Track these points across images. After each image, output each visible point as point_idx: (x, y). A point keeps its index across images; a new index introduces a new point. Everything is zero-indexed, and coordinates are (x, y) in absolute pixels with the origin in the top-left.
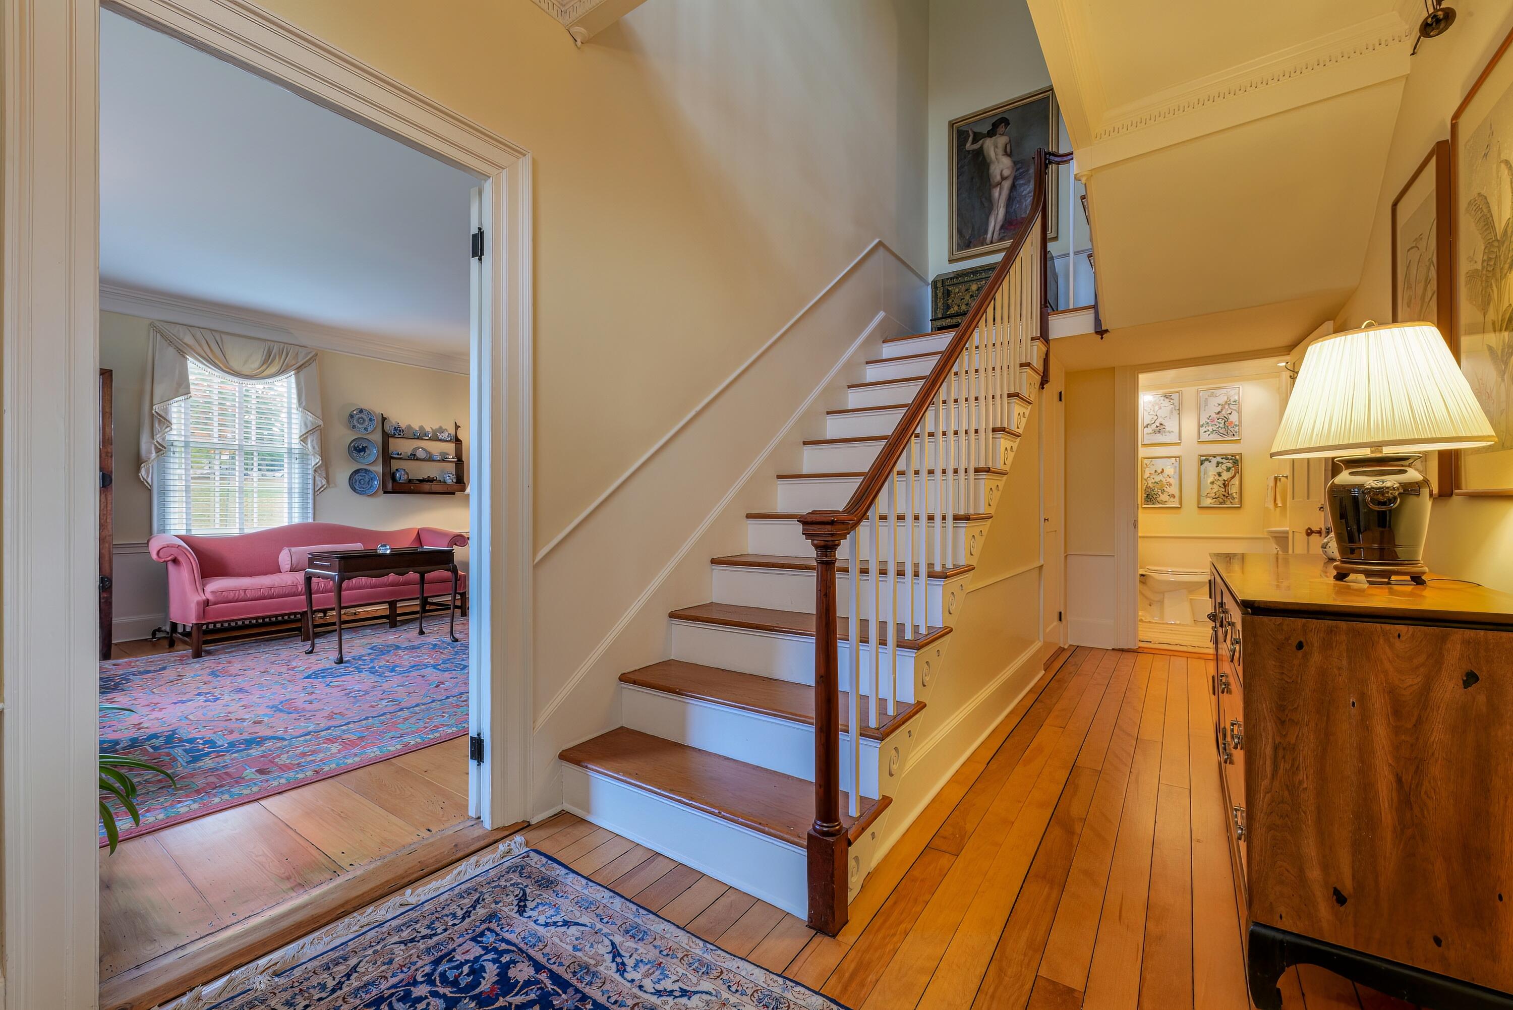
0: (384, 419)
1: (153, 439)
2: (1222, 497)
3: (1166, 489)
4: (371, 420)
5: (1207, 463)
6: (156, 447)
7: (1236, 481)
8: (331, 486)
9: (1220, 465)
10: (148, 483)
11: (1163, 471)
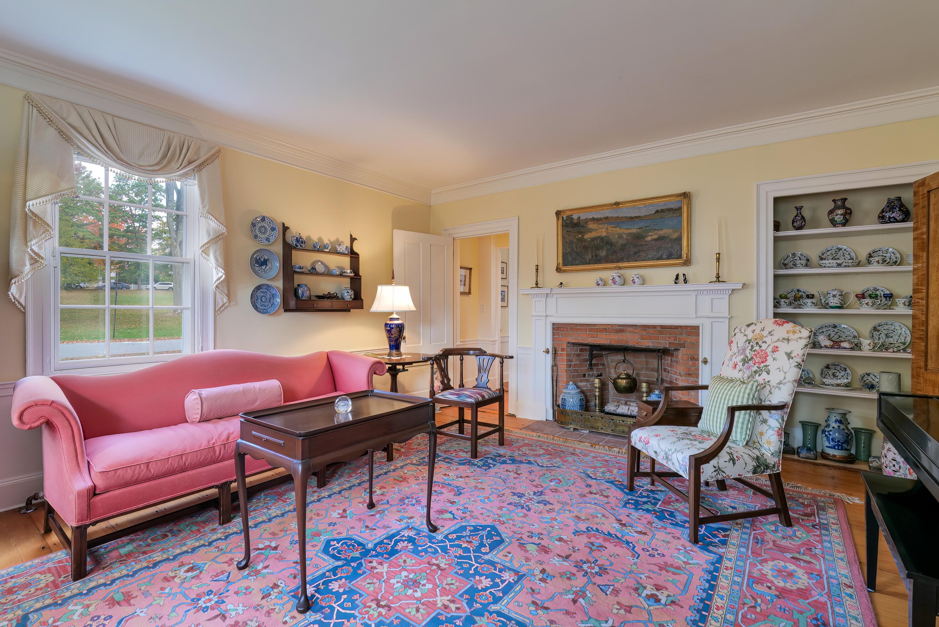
0: (285, 229)
1: (26, 245)
4: (273, 229)
6: (32, 258)
8: (232, 304)
10: (21, 304)
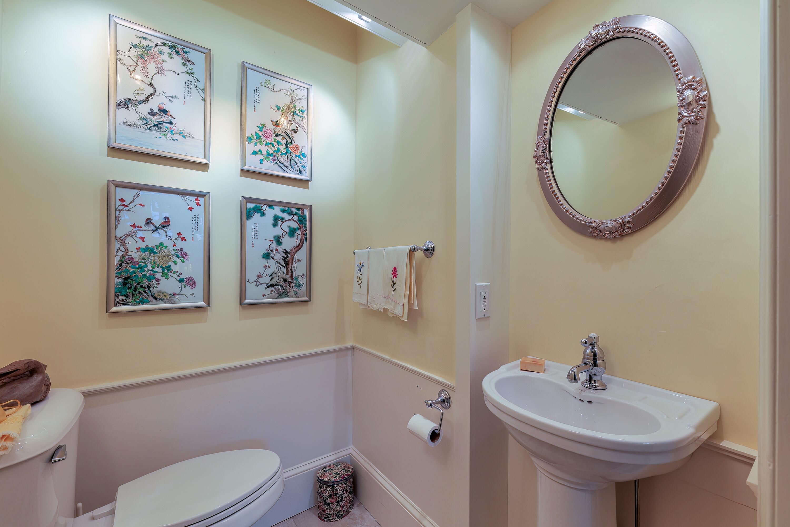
2: (282, 283)
3: (174, 268)
5: (257, 216)
7: (302, 254)
9: (280, 223)
11: (166, 223)
